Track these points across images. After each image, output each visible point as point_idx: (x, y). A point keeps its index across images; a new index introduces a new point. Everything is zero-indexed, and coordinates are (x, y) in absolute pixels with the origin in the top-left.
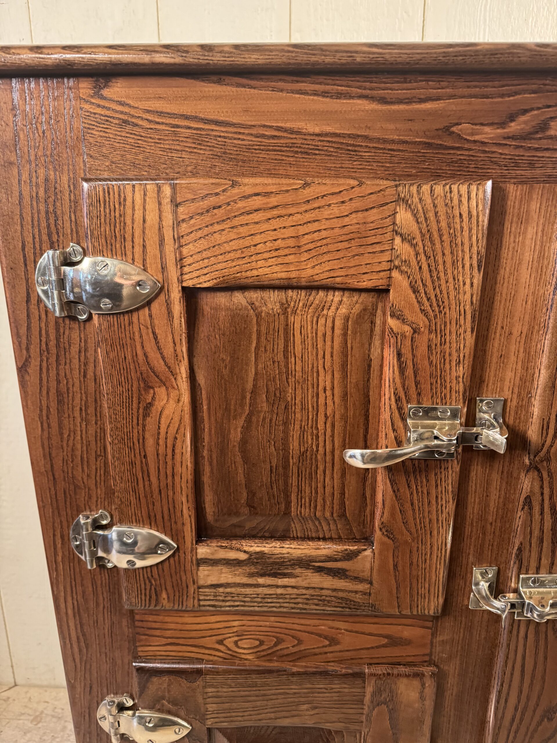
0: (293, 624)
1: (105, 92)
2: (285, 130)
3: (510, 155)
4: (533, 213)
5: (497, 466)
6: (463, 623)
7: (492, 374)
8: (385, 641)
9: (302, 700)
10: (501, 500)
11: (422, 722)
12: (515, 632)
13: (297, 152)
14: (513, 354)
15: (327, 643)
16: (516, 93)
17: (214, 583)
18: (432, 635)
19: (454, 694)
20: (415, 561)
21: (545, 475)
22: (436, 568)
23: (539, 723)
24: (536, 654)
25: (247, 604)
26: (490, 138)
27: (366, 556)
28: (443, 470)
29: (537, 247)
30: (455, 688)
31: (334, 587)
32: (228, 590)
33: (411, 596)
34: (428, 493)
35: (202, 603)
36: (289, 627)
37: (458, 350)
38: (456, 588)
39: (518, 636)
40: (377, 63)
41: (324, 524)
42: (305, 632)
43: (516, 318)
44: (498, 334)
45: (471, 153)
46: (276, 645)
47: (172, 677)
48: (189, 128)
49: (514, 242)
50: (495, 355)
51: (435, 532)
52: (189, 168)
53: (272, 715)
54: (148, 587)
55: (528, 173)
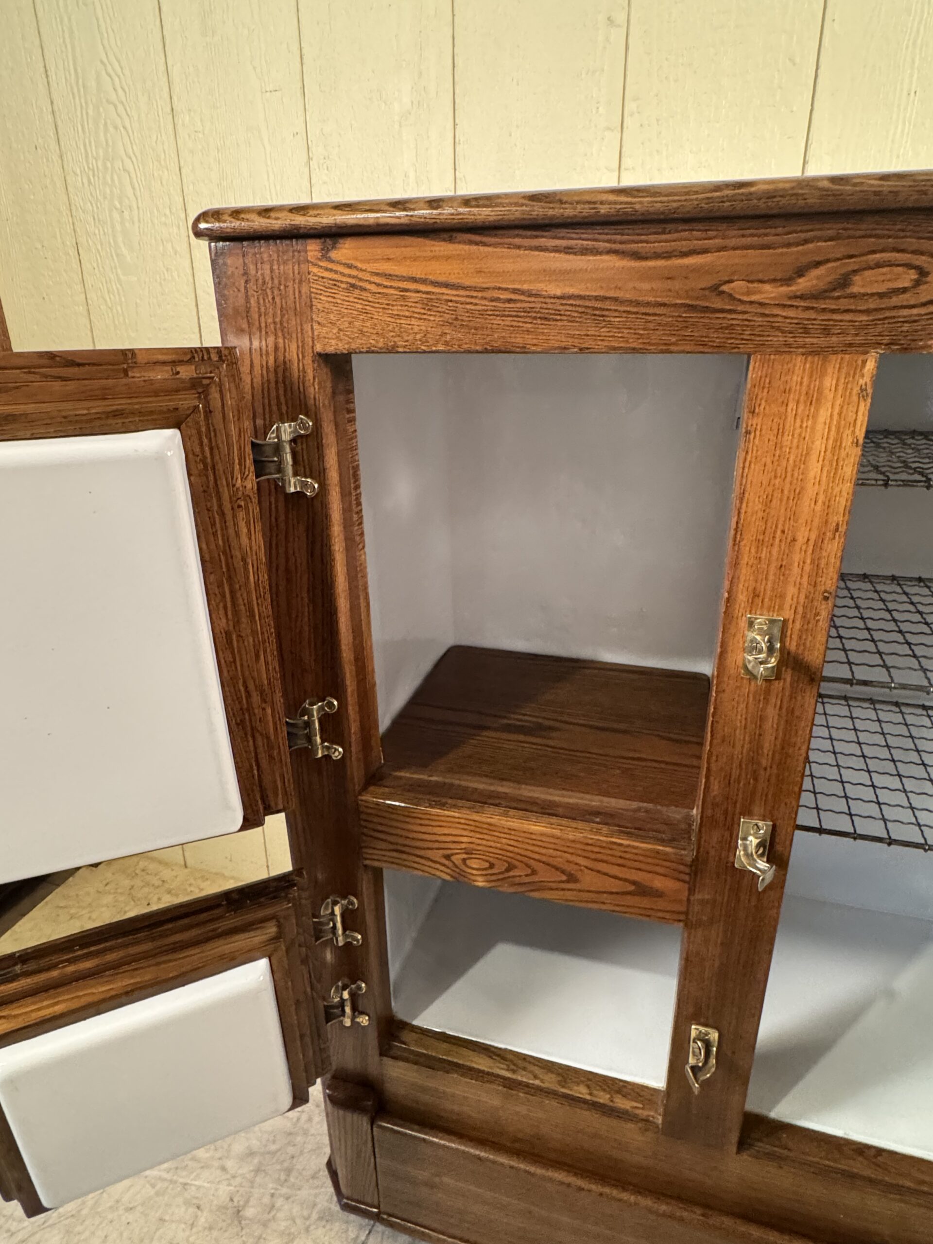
1: (333, 254)
2: (523, 293)
3: (797, 318)
7: (769, 587)
13: (535, 318)
14: (796, 564)
15: (565, 878)
18: (689, 889)
26: (771, 298)
40: (626, 213)
42: (540, 861)
43: (802, 521)
44: (777, 540)
45: (745, 316)
46: (507, 870)
48: (418, 292)
49: (801, 427)
50: (773, 565)
52: (418, 337)
55: (822, 341)
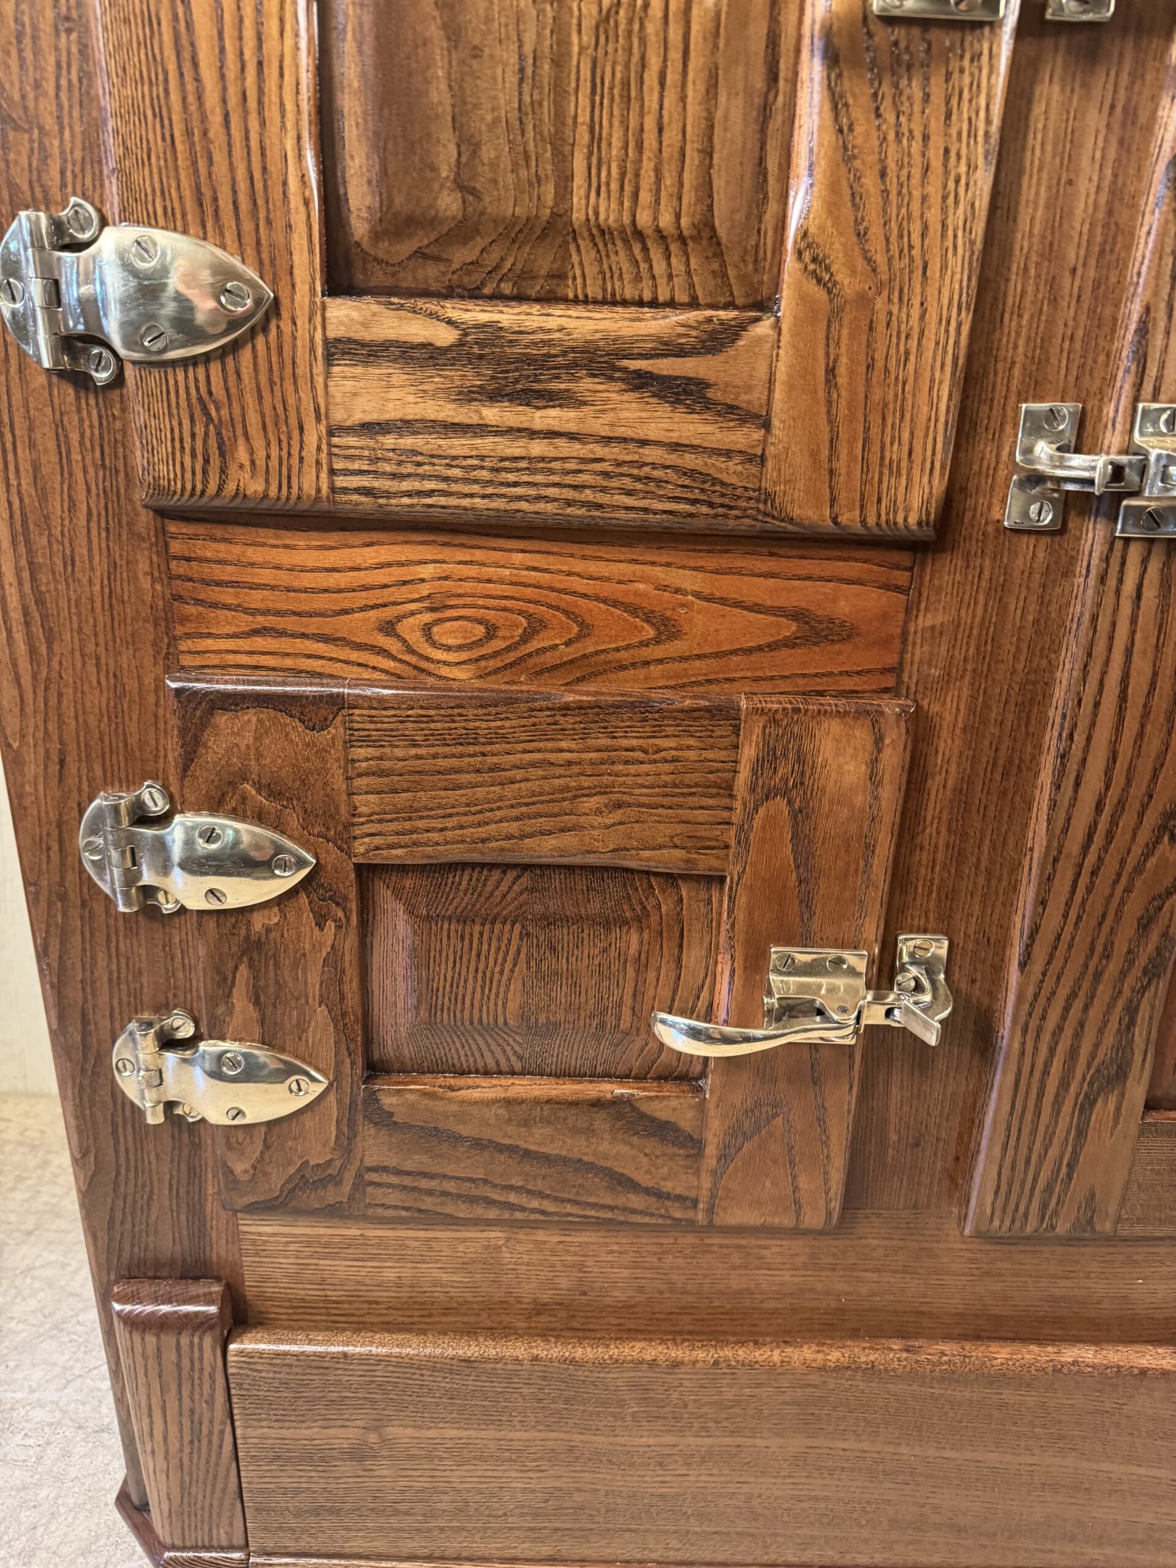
0: (570, 574)
5: (1101, 85)
6: (986, 574)
8: (791, 628)
9: (586, 782)
10: (1103, 198)
12: (1112, 582)
15: (650, 632)
17: (368, 418)
19: (950, 783)
20: (879, 356)
22: (932, 380)
23: (1150, 850)
25: (455, 487)
27: (759, 340)
28: (966, 62)
30: (953, 768)
31: (674, 437)
32: (408, 442)
33: (866, 468)
34: (925, 142)
35: (341, 481)
36: (558, 585)
38: (976, 467)
39: (1118, 591)
41: (656, 254)
42: (597, 598)
46: (525, 638)
47: (267, 714)
53: (513, 827)
54: (200, 430)
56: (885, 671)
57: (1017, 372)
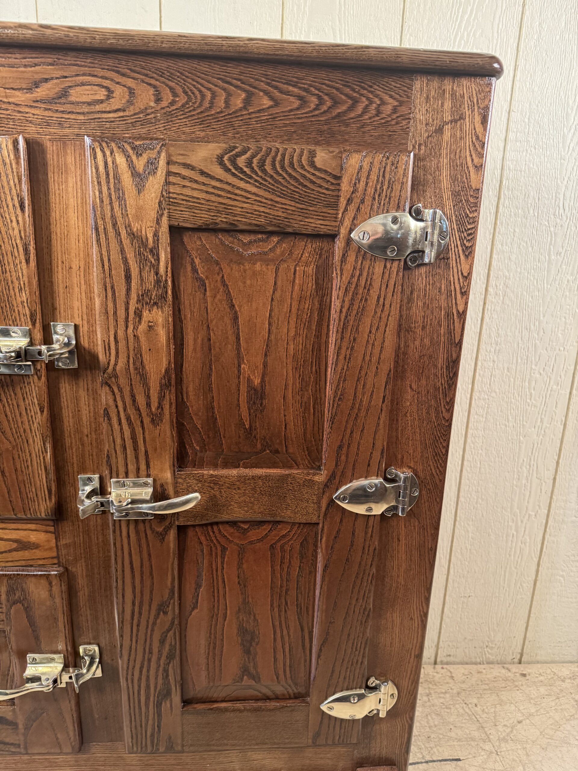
3: (41, 115)
4: (70, 166)
5: (82, 384)
6: (81, 527)
7: (62, 302)
8: (15, 545)
10: (92, 414)
11: (56, 619)
12: (118, 532)
14: (76, 285)
16: (36, 65)
18: (56, 539)
19: (86, 594)
20: (18, 467)
21: (116, 390)
22: (39, 474)
23: (157, 616)
24: (141, 552)
26: (22, 101)
29: (79, 194)
30: (86, 589)
33: (22, 500)
34: (18, 406)
37: (18, 279)
38: (68, 494)
39: (121, 535)
43: (73, 255)
44: (60, 268)
49: (59, 189)
50: (61, 286)
51: (31, 441)
55: (59, 132)
56: (53, 558)
57: (75, 465)
